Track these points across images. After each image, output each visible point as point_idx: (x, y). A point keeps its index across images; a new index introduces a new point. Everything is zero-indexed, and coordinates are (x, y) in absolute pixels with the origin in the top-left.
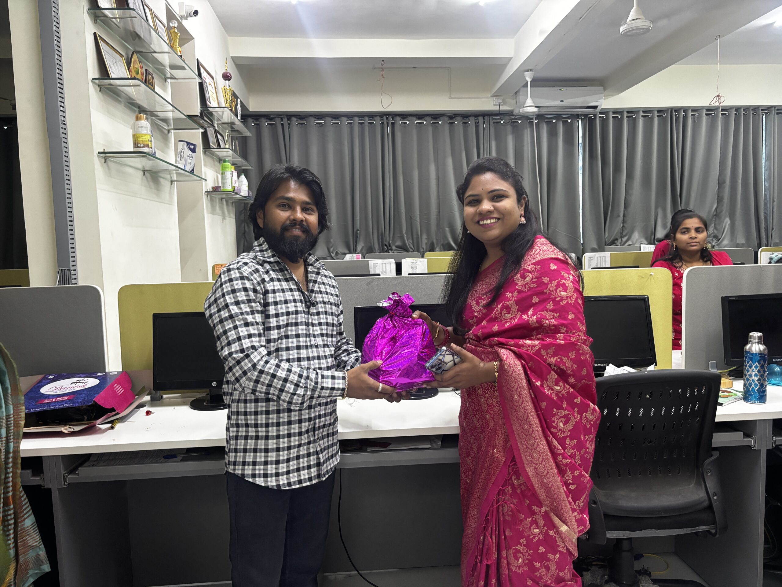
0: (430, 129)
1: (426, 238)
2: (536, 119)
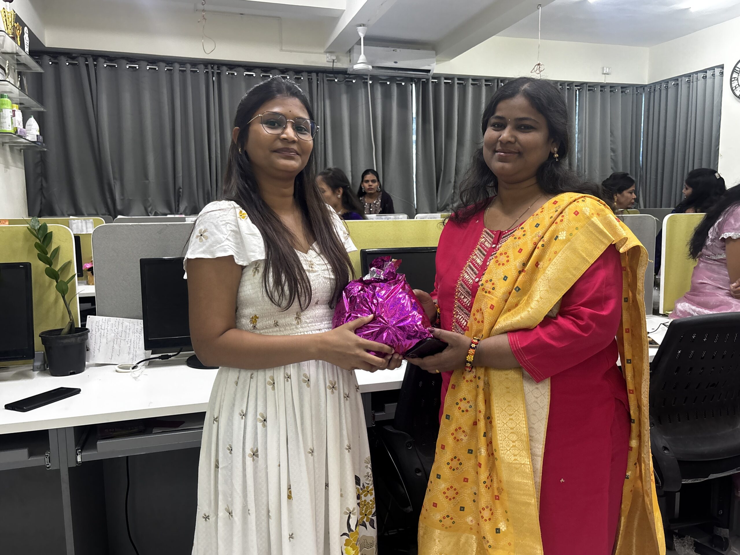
2: (370, 80)
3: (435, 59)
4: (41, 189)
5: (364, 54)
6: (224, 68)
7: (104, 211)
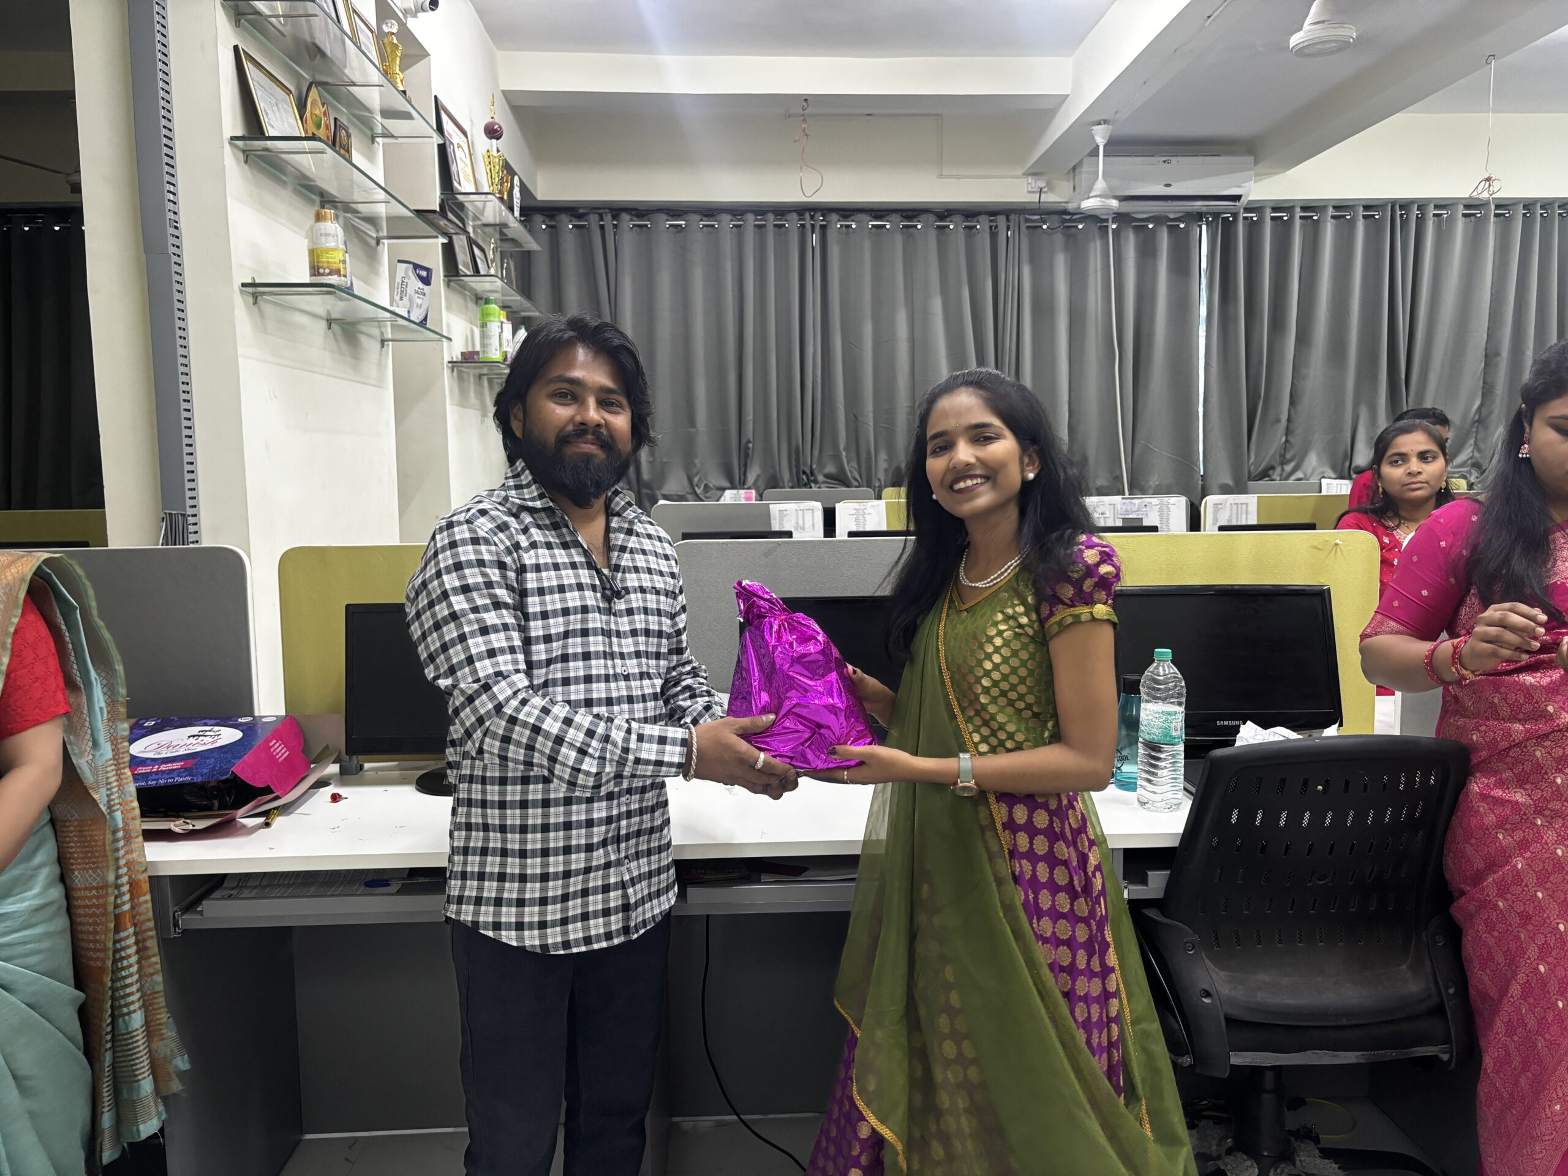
0: (899, 239)
1: (886, 460)
2: (1114, 222)
3: (1253, 172)
5: (1104, 176)
6: (834, 217)
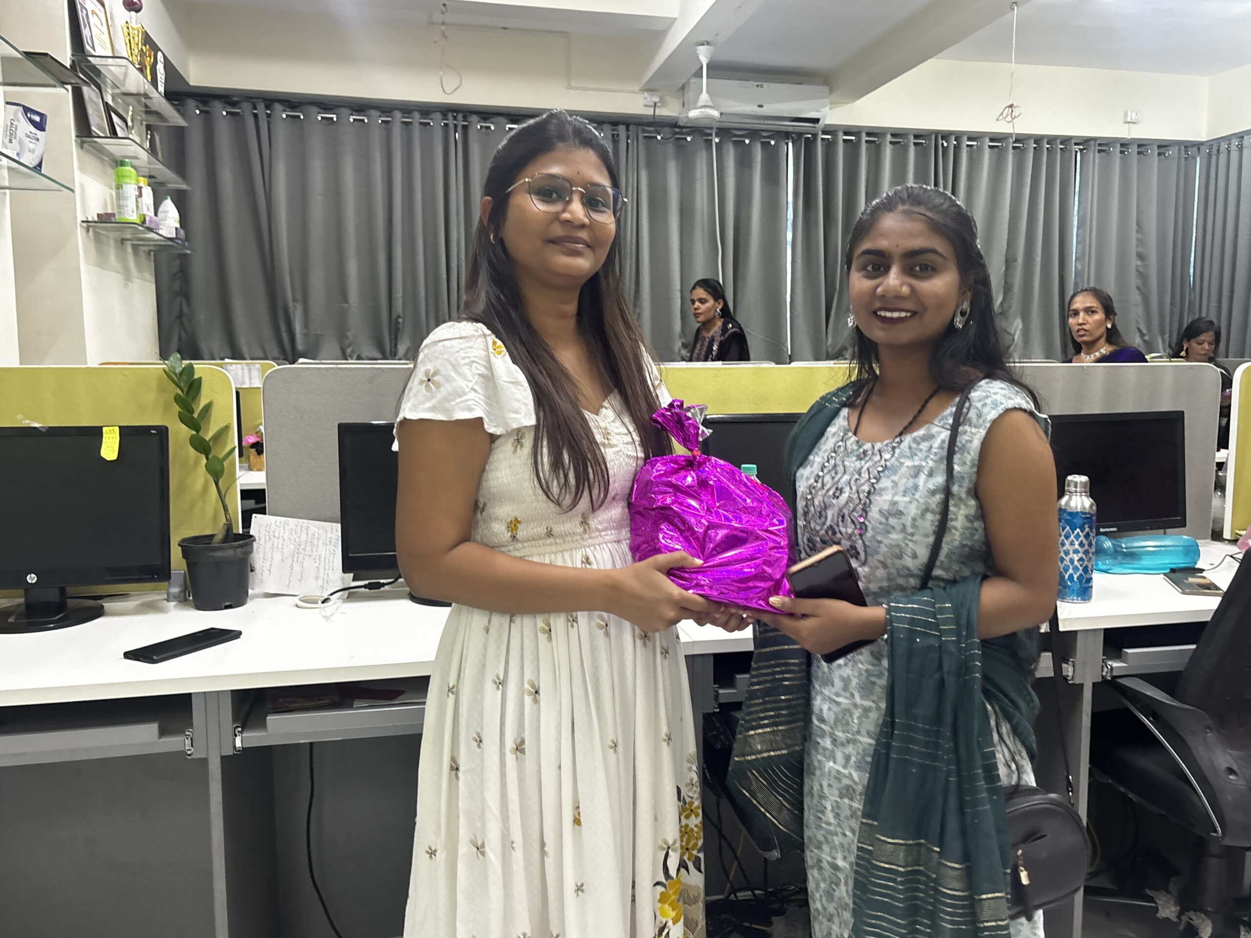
2: (717, 136)
3: (827, 101)
4: (180, 316)
5: (707, 92)
6: (474, 118)
7: (276, 352)
